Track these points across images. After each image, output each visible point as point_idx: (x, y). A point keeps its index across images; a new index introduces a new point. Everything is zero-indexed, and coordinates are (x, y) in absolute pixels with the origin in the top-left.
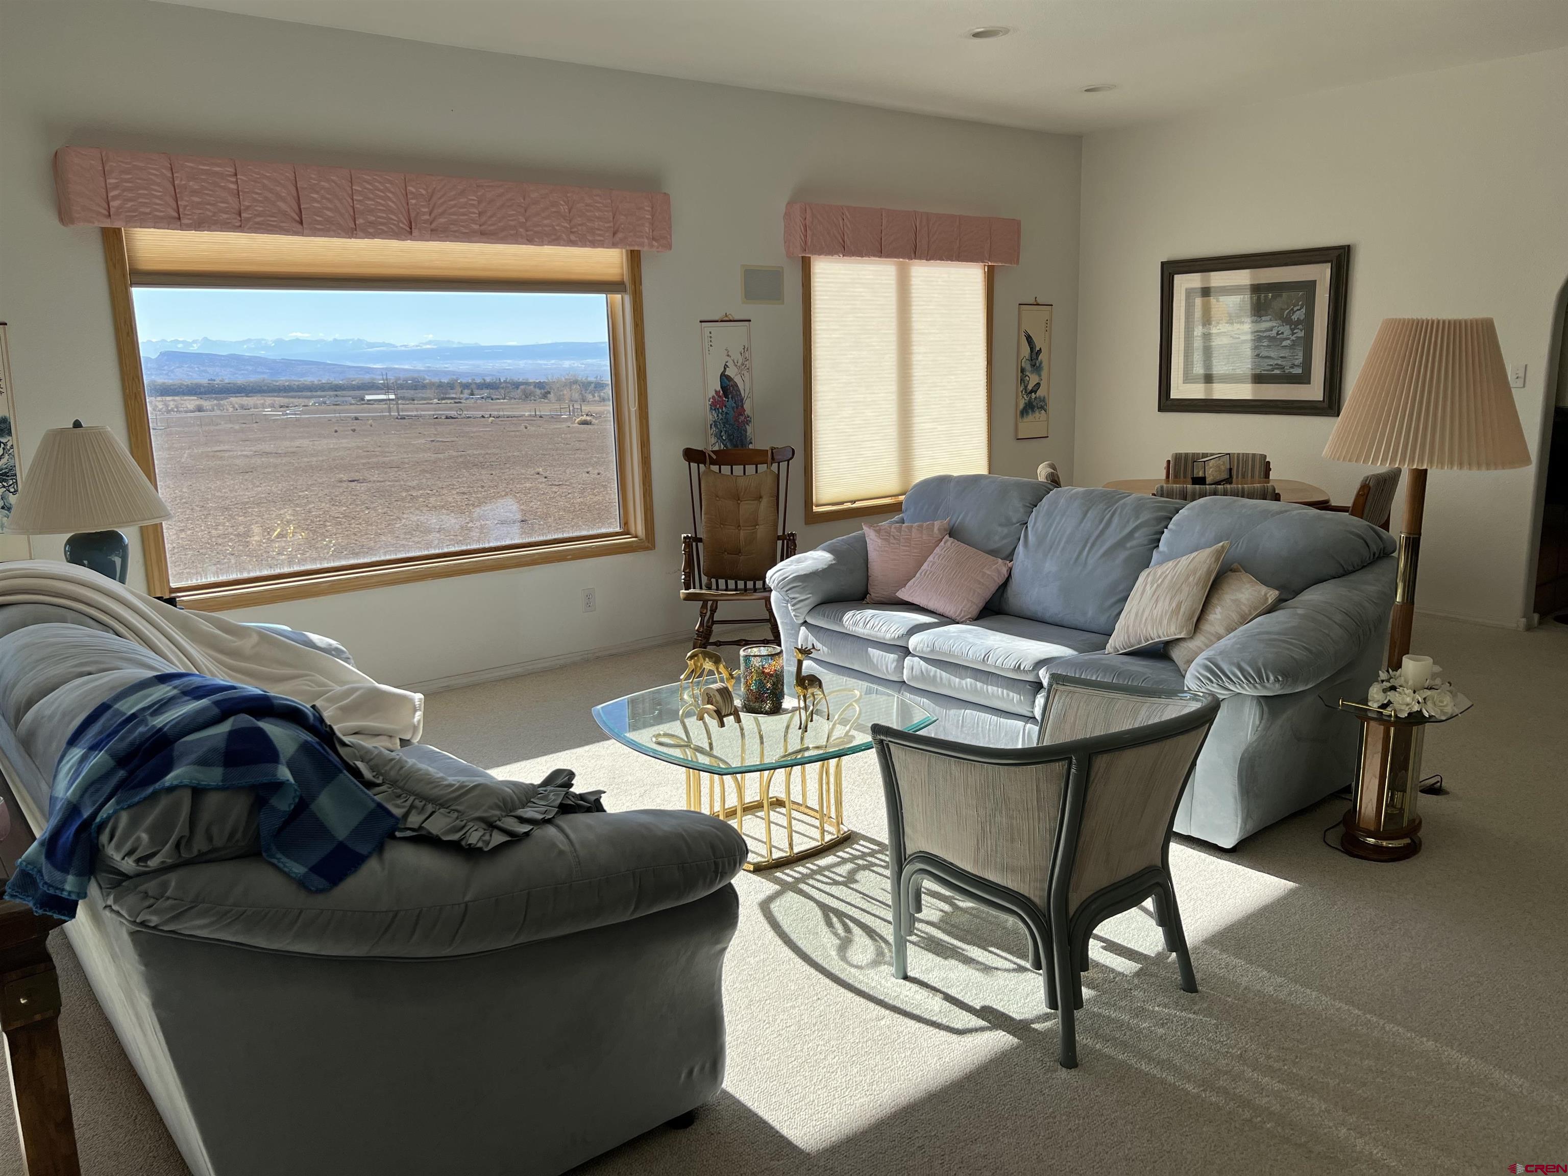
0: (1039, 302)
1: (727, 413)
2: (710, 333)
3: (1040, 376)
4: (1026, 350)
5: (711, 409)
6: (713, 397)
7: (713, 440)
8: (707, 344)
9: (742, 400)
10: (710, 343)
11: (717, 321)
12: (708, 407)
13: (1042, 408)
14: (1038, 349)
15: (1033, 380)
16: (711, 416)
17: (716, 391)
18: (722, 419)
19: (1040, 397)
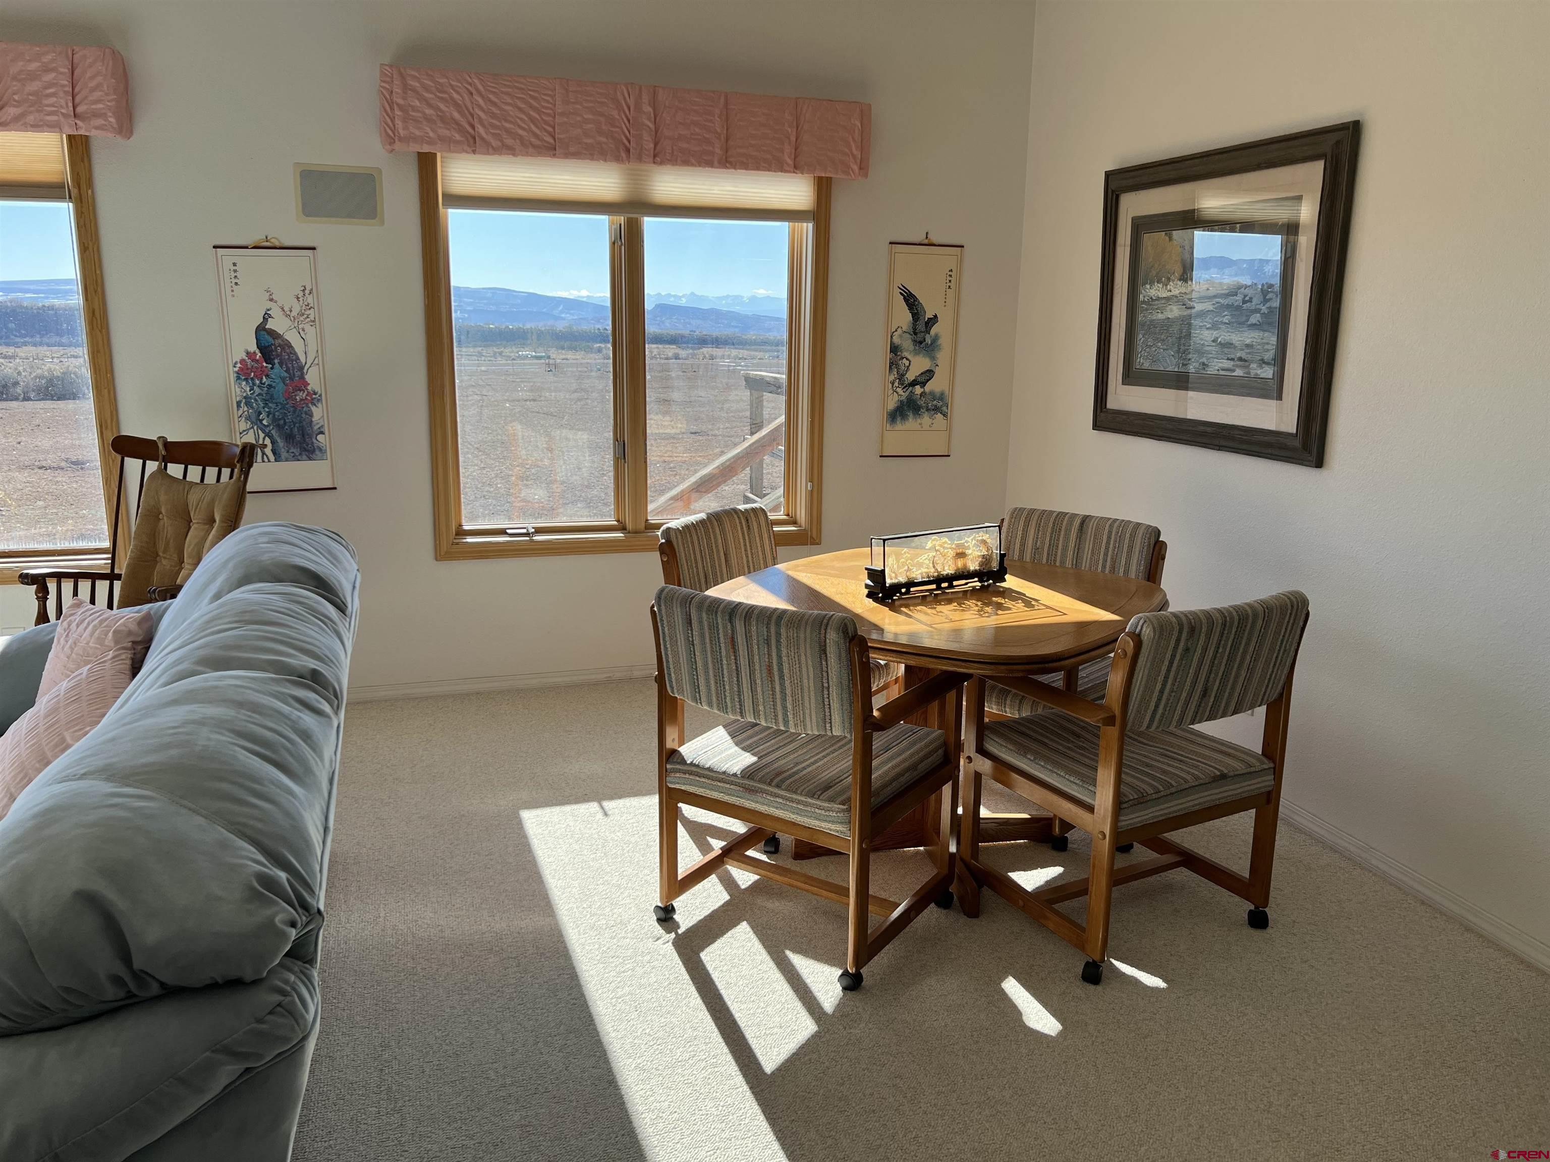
0: (934, 239)
1: (270, 386)
2: (235, 264)
3: (933, 358)
4: (904, 317)
5: (238, 378)
6: (242, 361)
7: (243, 425)
8: (228, 281)
9: (301, 368)
10: (234, 281)
11: (246, 247)
12: (233, 377)
13: (937, 409)
14: (929, 315)
15: (917, 365)
16: (238, 390)
17: (248, 353)
18: (259, 395)
19: (932, 393)
